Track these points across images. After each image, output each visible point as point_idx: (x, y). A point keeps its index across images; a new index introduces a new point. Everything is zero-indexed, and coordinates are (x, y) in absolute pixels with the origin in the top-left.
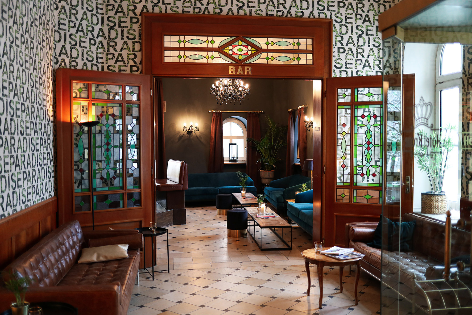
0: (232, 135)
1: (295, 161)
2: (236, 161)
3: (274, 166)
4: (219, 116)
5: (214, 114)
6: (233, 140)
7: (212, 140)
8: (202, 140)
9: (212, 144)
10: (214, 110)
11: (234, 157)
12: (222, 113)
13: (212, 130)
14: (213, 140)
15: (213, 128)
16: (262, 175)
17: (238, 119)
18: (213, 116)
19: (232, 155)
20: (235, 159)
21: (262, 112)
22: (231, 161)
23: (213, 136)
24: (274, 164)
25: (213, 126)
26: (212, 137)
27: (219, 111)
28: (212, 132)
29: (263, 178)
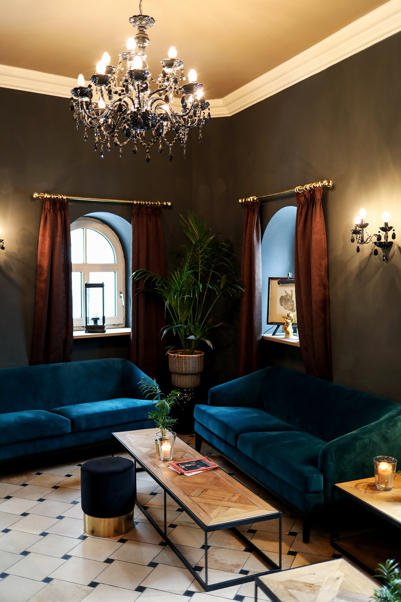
0: (88, 262)
1: (263, 330)
2: (102, 329)
3: (208, 342)
4: (60, 210)
5: (48, 203)
6: (91, 274)
7: (41, 274)
8: (14, 275)
9: (43, 286)
10: (49, 193)
11: (96, 320)
12: (70, 204)
13: (42, 247)
14: (45, 275)
15: (43, 243)
16: (173, 366)
17: (104, 222)
18: (42, 208)
19: (91, 315)
20: (100, 323)
21: (167, 205)
22: (89, 329)
23: (45, 263)
24: (208, 338)
25: (44, 236)
26: (41, 266)
27: (60, 197)
28: (42, 253)
29: (177, 373)
